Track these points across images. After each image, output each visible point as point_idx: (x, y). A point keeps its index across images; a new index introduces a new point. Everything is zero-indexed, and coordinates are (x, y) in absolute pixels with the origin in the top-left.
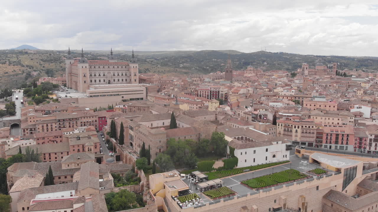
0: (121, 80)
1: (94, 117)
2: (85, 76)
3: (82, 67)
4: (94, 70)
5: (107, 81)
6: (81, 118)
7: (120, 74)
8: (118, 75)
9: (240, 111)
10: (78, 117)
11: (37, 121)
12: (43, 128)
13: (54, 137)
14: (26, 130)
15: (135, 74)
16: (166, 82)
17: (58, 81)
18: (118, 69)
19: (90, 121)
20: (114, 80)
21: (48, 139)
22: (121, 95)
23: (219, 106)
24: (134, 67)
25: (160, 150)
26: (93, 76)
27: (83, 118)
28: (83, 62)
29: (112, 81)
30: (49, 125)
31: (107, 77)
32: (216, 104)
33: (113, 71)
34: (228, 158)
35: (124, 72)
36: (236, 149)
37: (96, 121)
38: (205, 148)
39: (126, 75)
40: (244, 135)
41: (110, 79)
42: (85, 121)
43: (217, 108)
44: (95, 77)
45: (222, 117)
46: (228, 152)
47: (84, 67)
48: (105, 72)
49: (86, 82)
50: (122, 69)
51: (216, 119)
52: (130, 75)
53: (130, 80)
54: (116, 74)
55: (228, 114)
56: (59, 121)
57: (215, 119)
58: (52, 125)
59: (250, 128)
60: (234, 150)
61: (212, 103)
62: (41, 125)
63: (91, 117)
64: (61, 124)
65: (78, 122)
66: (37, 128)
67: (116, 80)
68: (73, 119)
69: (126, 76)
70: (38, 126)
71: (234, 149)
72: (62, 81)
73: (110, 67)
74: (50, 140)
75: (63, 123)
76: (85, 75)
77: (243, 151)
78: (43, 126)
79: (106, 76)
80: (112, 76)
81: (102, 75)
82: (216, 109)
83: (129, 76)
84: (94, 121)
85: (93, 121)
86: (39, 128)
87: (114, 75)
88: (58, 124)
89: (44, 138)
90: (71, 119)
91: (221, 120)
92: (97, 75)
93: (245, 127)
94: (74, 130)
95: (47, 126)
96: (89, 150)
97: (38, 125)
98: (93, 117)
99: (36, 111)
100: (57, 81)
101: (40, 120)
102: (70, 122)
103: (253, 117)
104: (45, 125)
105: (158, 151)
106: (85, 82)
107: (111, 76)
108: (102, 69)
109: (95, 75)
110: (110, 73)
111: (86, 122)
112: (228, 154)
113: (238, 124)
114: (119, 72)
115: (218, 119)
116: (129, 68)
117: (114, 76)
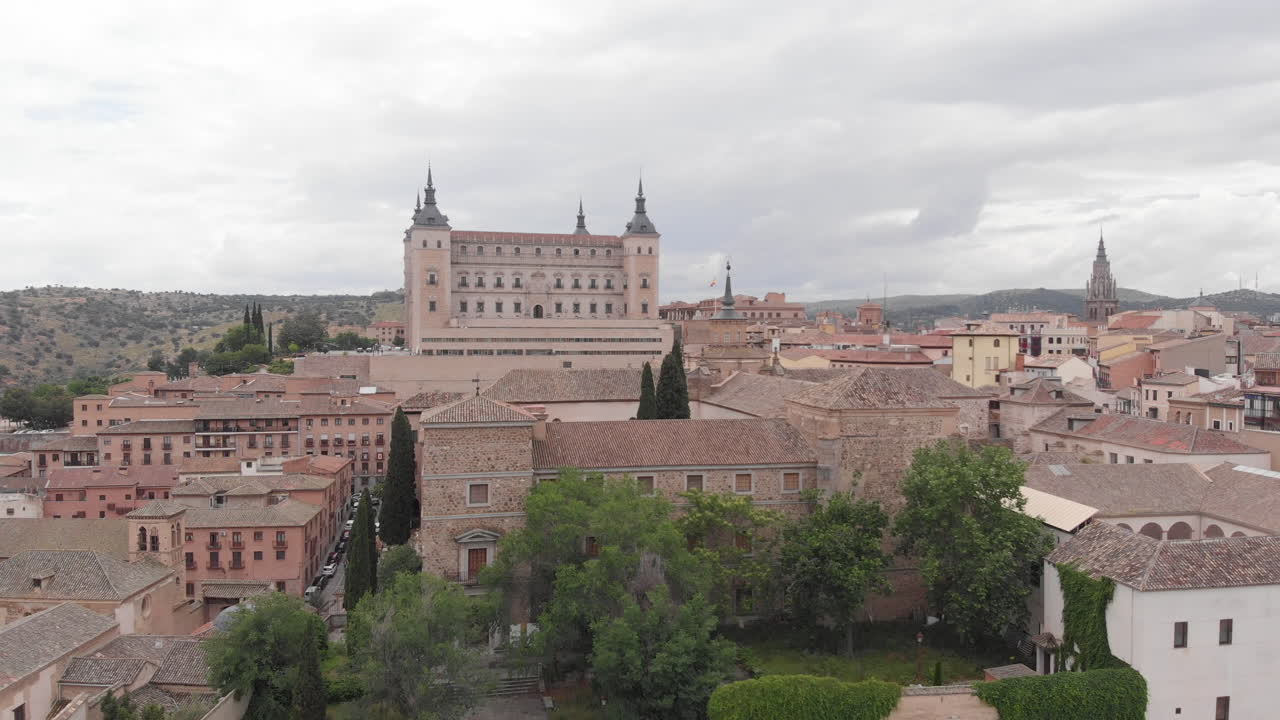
0: (585, 308)
1: (373, 421)
2: (432, 282)
3: (425, 244)
4: (479, 259)
5: (527, 305)
6: (310, 419)
7: (585, 283)
8: (577, 286)
9: (1162, 392)
10: (296, 413)
11: (112, 422)
12: (127, 457)
13: (133, 492)
14: (49, 457)
15: (645, 281)
16: (778, 315)
17: (381, 330)
18: (576, 262)
19: (352, 437)
20: (559, 307)
21: (103, 497)
22: (558, 352)
23: (1020, 356)
24: (639, 250)
25: (477, 555)
26: (472, 287)
27: (317, 422)
28: (430, 225)
29: (549, 307)
30: (157, 442)
31: (529, 293)
32: (997, 344)
33: (553, 270)
34: (1047, 669)
35: (602, 273)
36: (1122, 596)
37: (380, 441)
38: (834, 566)
39: (608, 286)
40: (1200, 514)
41: (541, 301)
42: (325, 437)
43: (1005, 371)
44: (480, 289)
45: (1031, 417)
46: (1053, 619)
47: (432, 244)
48: (521, 270)
49: (437, 305)
50: (594, 262)
51: (996, 428)
52: (625, 287)
53: (626, 305)
54: (568, 283)
55: (1077, 398)
56: (205, 424)
57: (985, 426)
58: (167, 447)
59: (1240, 468)
60: (1108, 597)
61: (971, 343)
62: (118, 442)
63: (359, 421)
64: (212, 441)
65: (291, 439)
66: (102, 455)
67: (568, 304)
68: (269, 422)
69: (609, 291)
70: (107, 443)
71: (1105, 593)
72: (398, 332)
73: (544, 250)
74: (111, 507)
75: (225, 438)
76: (432, 277)
77: (1202, 608)
78: (127, 447)
79: (524, 290)
80: (553, 291)
81: (508, 281)
82: (998, 378)
83: (622, 290)
84: (373, 439)
85: (365, 441)
86: (108, 456)
87: (559, 286)
88: (200, 441)
89: (82, 493)
90: (263, 425)
91: (1026, 434)
92: (490, 281)
93: (1203, 463)
94: (240, 466)
95: (147, 445)
96: (143, 548)
97: (107, 438)
98: (366, 422)
99: (156, 392)
100: (377, 329)
101: (127, 420)
102: (252, 437)
103: (1258, 414)
104: (137, 443)
105: (464, 568)
106: (433, 306)
107: (544, 290)
108: (508, 261)
109: (480, 284)
110: (543, 275)
111: (331, 444)
112: (1051, 638)
113: (1144, 445)
114: (581, 271)
115: (1009, 429)
116: (622, 257)
117: (558, 291)
